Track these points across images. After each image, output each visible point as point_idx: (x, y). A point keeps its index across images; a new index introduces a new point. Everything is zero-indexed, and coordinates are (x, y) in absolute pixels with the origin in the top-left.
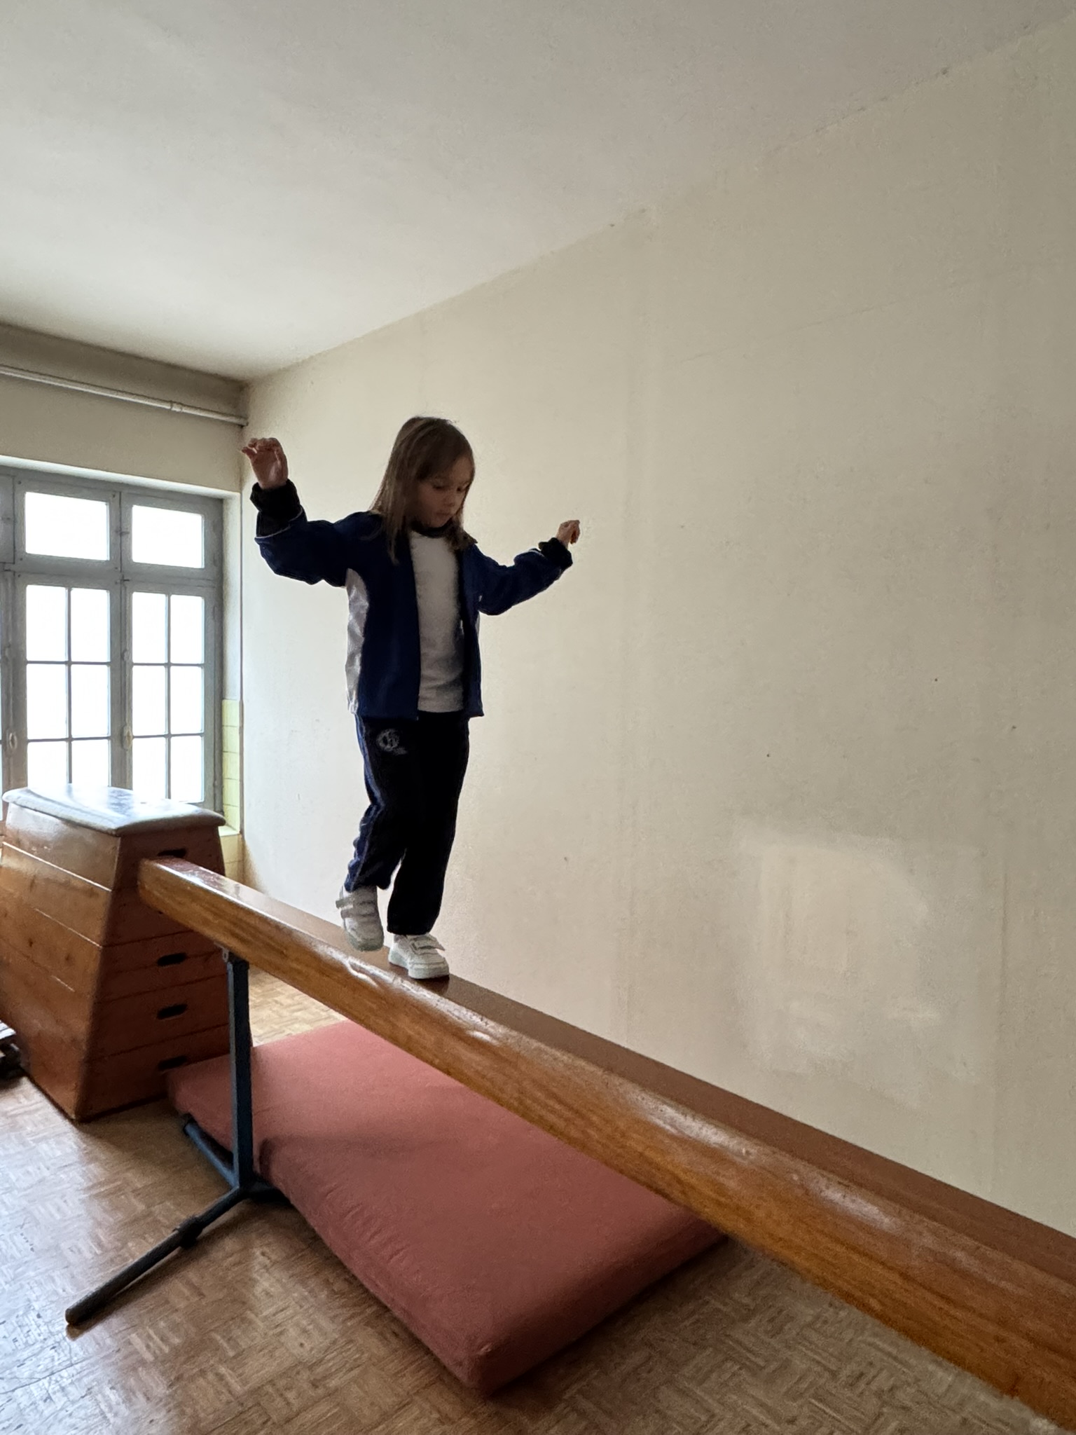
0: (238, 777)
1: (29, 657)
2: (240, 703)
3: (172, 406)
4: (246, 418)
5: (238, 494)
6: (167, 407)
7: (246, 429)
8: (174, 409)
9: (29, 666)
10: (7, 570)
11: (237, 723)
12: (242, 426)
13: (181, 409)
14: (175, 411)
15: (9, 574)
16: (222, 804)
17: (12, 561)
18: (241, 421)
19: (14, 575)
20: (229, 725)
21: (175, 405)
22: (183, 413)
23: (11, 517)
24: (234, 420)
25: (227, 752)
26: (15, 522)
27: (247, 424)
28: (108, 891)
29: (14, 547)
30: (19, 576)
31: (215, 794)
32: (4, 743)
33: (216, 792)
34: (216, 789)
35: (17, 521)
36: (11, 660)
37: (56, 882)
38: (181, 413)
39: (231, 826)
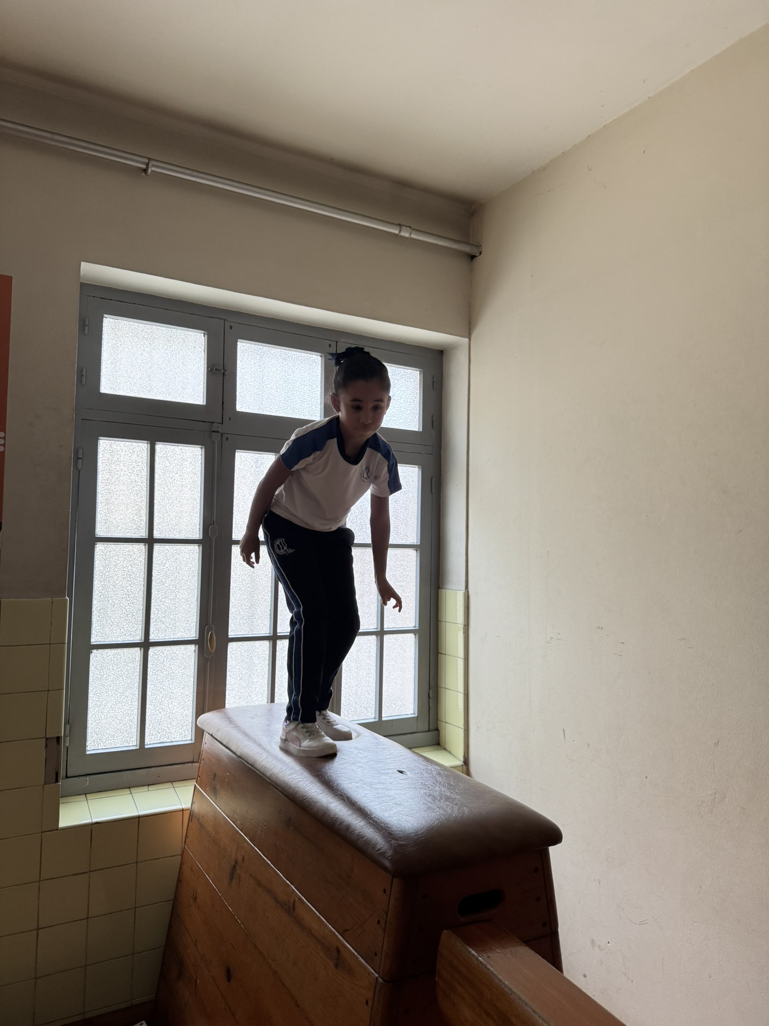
2: (465, 593)
3: (400, 232)
4: (479, 246)
5: (467, 340)
7: (479, 260)
8: (402, 234)
9: (234, 548)
11: (461, 619)
12: (472, 257)
13: (410, 234)
14: (404, 237)
15: (216, 437)
16: (437, 719)
17: (220, 421)
18: (474, 251)
19: (222, 438)
20: (447, 620)
21: (404, 228)
22: (413, 238)
23: (221, 368)
24: (465, 249)
25: (446, 655)
26: (224, 374)
27: (480, 254)
28: (377, 979)
29: (223, 403)
30: (227, 439)
31: (429, 707)
32: (200, 643)
33: (431, 706)
34: (431, 700)
35: (226, 373)
36: (214, 539)
37: (273, 895)
38: (409, 239)
39: (450, 752)
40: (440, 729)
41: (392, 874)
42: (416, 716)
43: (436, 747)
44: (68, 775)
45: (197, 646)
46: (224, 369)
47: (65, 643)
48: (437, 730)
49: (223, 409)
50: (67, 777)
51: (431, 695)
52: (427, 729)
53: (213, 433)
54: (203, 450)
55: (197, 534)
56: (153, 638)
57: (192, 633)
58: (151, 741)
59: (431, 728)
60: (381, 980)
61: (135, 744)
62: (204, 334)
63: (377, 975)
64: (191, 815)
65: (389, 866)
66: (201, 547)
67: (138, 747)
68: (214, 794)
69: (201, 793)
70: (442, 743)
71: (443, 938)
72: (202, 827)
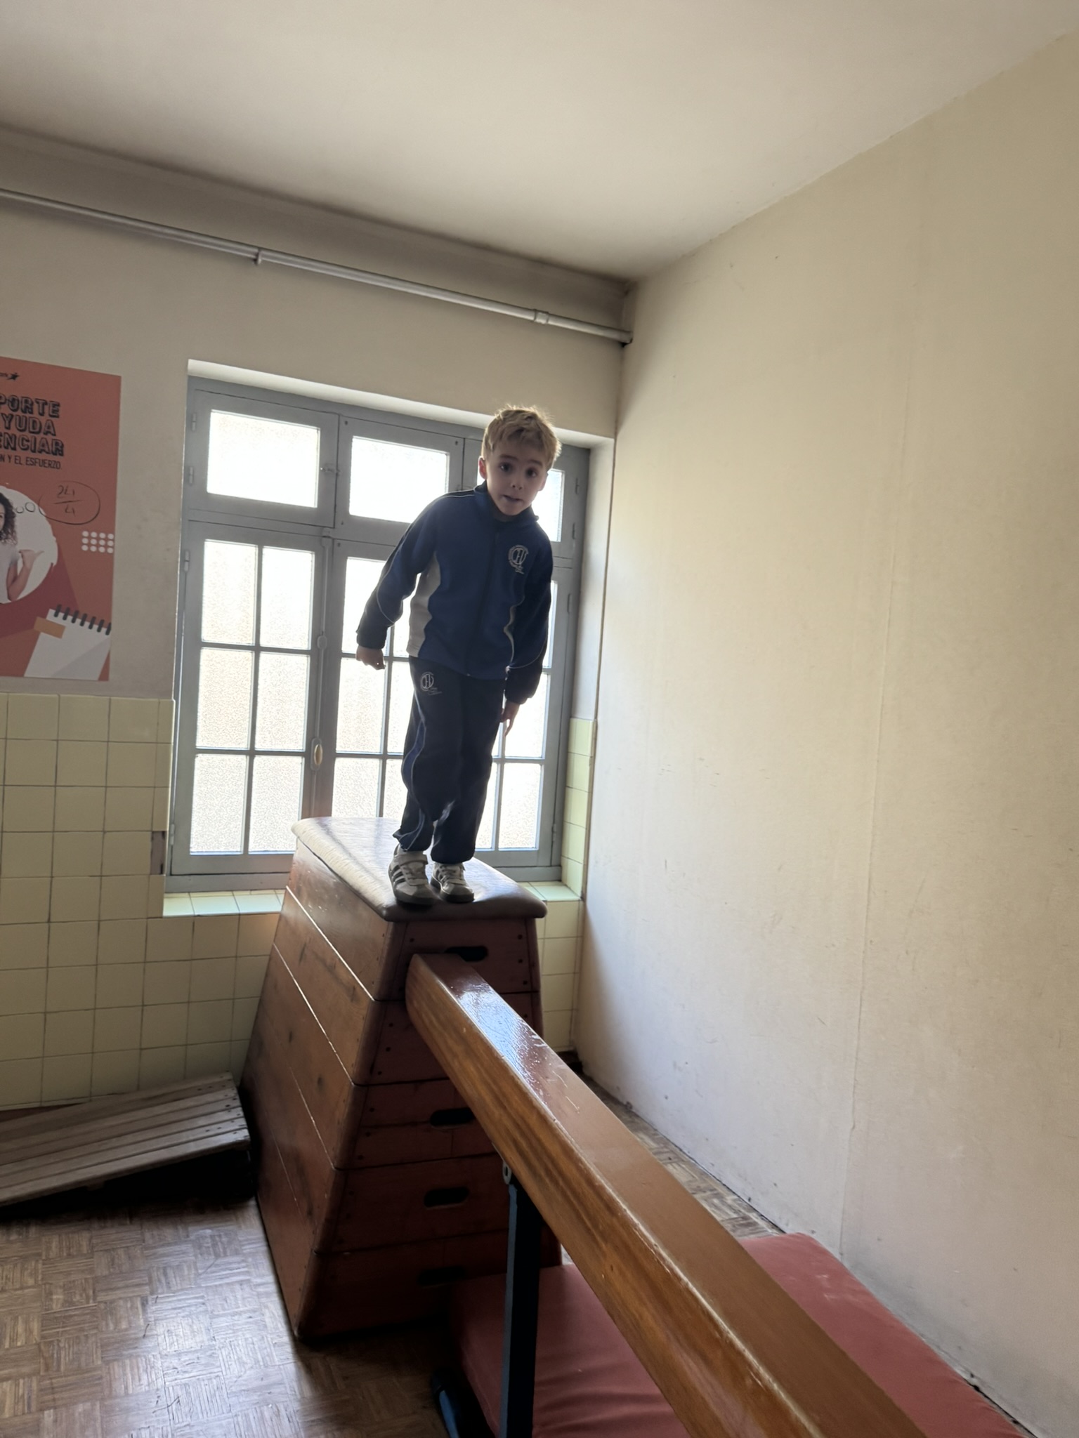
0: (583, 823)
1: (345, 649)
2: (593, 723)
3: (535, 318)
4: (629, 332)
5: (612, 440)
6: (531, 318)
7: (630, 347)
8: (538, 320)
10: (324, 537)
11: (588, 752)
12: (623, 345)
13: (547, 321)
14: (540, 324)
15: (327, 544)
17: (332, 526)
18: (624, 338)
19: (333, 543)
20: (576, 752)
21: (540, 313)
22: (550, 326)
23: (334, 468)
24: (614, 335)
25: (572, 788)
26: (337, 475)
27: (631, 341)
28: (371, 1000)
29: (335, 506)
30: (339, 545)
31: (552, 842)
32: (306, 755)
33: (554, 839)
34: (555, 835)
35: (340, 473)
36: (323, 651)
37: (323, 961)
38: (547, 326)
39: (570, 888)
40: (562, 865)
41: (387, 919)
42: (537, 849)
43: (557, 883)
44: (173, 873)
45: (304, 759)
46: (337, 469)
47: (170, 743)
48: (560, 866)
49: (335, 511)
50: (171, 875)
51: (555, 830)
52: (548, 864)
53: (324, 539)
54: (314, 556)
55: (305, 645)
56: (258, 747)
57: (300, 746)
58: (254, 848)
59: (553, 864)
60: (373, 999)
61: (239, 850)
62: (318, 430)
63: (371, 997)
64: (280, 916)
65: (384, 912)
66: (309, 658)
67: (242, 853)
68: (298, 894)
69: (290, 894)
70: (563, 879)
71: (413, 959)
72: (287, 921)
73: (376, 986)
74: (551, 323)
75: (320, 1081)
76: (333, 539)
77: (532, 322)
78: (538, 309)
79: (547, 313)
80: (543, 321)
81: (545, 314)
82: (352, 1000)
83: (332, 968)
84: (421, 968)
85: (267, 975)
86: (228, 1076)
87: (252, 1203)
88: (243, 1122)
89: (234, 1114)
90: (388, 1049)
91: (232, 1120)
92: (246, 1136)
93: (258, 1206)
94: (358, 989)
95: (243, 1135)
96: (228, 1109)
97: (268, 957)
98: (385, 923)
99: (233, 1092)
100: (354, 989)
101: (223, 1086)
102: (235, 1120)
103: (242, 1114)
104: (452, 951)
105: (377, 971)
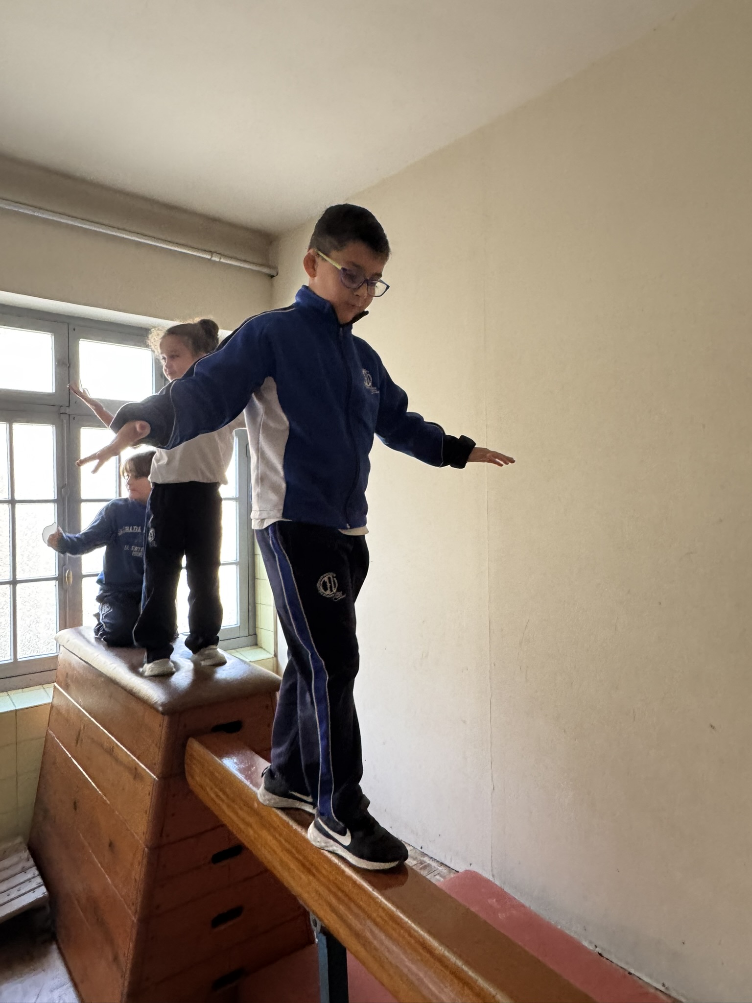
1: (84, 496)
3: (212, 258)
4: (275, 268)
6: (209, 257)
7: (277, 278)
8: (214, 259)
9: (83, 505)
10: (63, 413)
12: (272, 277)
13: (220, 259)
14: (215, 262)
15: (65, 418)
16: (255, 627)
17: (68, 405)
18: (273, 272)
19: (70, 418)
21: (215, 254)
22: (222, 262)
23: (66, 364)
24: (266, 270)
25: (259, 579)
26: (69, 367)
27: (277, 274)
28: (154, 779)
30: (74, 419)
31: (249, 619)
32: (61, 579)
33: (250, 617)
34: (251, 614)
35: (71, 366)
36: (66, 499)
37: (101, 746)
38: (220, 262)
39: (265, 650)
40: (257, 633)
41: (163, 713)
42: (239, 625)
43: (255, 647)
45: (57, 582)
46: (69, 363)
48: (255, 634)
51: (250, 609)
52: (248, 635)
53: (61, 415)
54: (54, 428)
55: (52, 494)
56: (19, 577)
57: (53, 572)
58: (22, 656)
59: (250, 634)
60: (156, 779)
61: (10, 659)
62: (52, 335)
63: (155, 777)
64: (52, 706)
65: (160, 709)
66: (56, 505)
67: (12, 661)
68: (66, 687)
69: (58, 689)
70: (258, 643)
71: (189, 743)
72: (59, 713)
73: (158, 768)
74: (222, 260)
75: (111, 845)
76: (69, 415)
77: (209, 260)
78: (213, 250)
79: (219, 254)
80: (217, 259)
81: (218, 255)
82: (135, 778)
83: (111, 751)
84: (195, 747)
85: (44, 754)
86: (19, 840)
87: (54, 947)
88: (39, 880)
89: (29, 875)
90: (173, 815)
91: (29, 880)
92: (44, 893)
93: (59, 949)
94: (139, 770)
95: (42, 892)
96: (24, 870)
97: (44, 739)
98: (161, 716)
99: (26, 854)
100: (136, 769)
101: (16, 851)
102: (32, 880)
103: (37, 872)
104: (218, 729)
105: (157, 755)
